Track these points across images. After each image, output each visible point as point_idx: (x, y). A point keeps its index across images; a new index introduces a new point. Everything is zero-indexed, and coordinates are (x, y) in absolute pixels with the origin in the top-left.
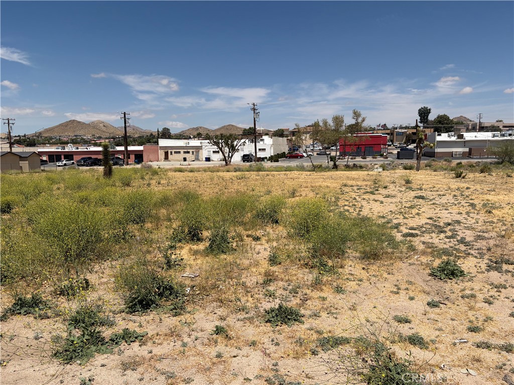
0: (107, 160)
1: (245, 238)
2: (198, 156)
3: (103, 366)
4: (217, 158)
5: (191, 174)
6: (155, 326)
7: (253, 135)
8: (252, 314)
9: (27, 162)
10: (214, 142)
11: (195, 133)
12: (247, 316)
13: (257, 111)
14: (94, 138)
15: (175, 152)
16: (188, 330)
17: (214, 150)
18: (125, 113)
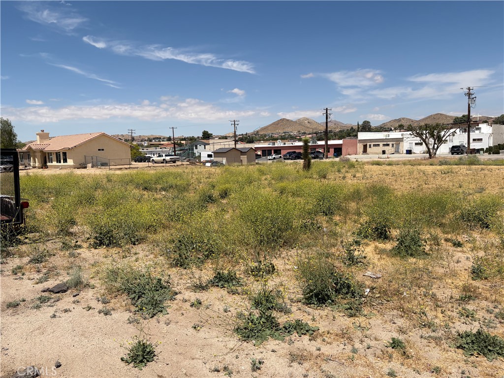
0: (307, 154)
1: (443, 241)
2: (398, 148)
3: (273, 351)
4: (420, 150)
5: (388, 168)
6: (327, 323)
7: (467, 123)
8: (440, 333)
9: (246, 156)
10: (417, 133)
11: (397, 125)
12: (433, 334)
13: (473, 96)
14: (300, 134)
15: (374, 145)
16: (360, 335)
17: (417, 142)
18: (327, 109)
